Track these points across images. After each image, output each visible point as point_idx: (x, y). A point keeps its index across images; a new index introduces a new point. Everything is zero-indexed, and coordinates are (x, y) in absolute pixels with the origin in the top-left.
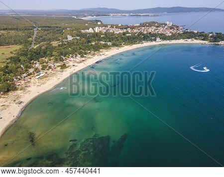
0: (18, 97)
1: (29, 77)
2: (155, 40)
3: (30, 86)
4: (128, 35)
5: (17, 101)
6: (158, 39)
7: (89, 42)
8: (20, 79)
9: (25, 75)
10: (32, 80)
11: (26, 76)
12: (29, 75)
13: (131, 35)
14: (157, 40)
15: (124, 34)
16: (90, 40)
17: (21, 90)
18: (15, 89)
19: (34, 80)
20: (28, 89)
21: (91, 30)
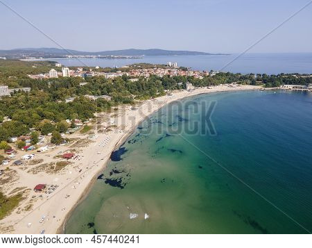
2: (184, 87)
4: (132, 80)
6: (189, 86)
7: (55, 97)
13: (137, 80)
14: (188, 88)
15: (125, 78)
16: (59, 92)
21: (53, 74)
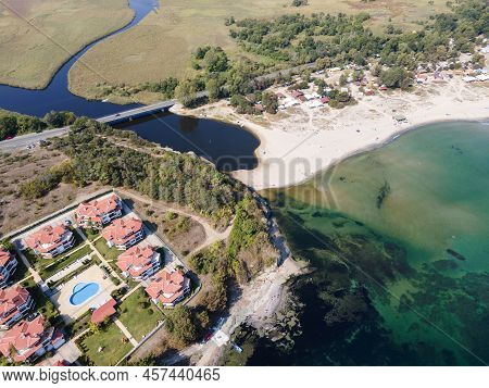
0: (404, 107)
1: (450, 72)
3: (438, 93)
5: (397, 113)
8: (428, 71)
9: (444, 64)
10: (452, 83)
11: (446, 69)
12: (452, 68)
17: (417, 94)
18: (408, 88)
19: (458, 83)
20: (432, 98)
